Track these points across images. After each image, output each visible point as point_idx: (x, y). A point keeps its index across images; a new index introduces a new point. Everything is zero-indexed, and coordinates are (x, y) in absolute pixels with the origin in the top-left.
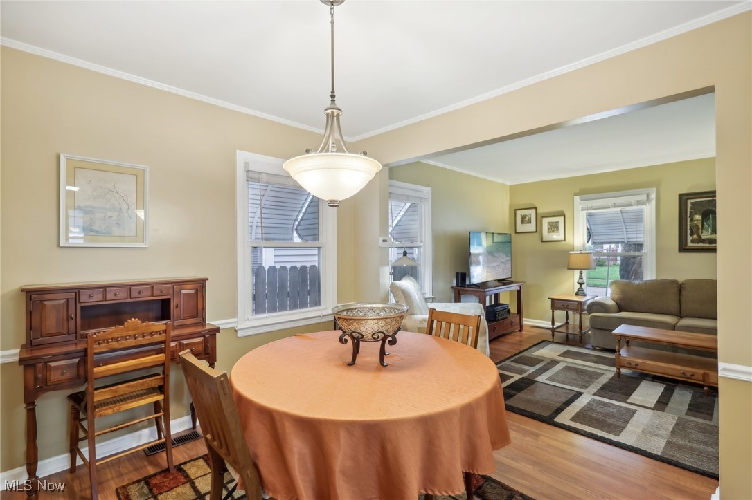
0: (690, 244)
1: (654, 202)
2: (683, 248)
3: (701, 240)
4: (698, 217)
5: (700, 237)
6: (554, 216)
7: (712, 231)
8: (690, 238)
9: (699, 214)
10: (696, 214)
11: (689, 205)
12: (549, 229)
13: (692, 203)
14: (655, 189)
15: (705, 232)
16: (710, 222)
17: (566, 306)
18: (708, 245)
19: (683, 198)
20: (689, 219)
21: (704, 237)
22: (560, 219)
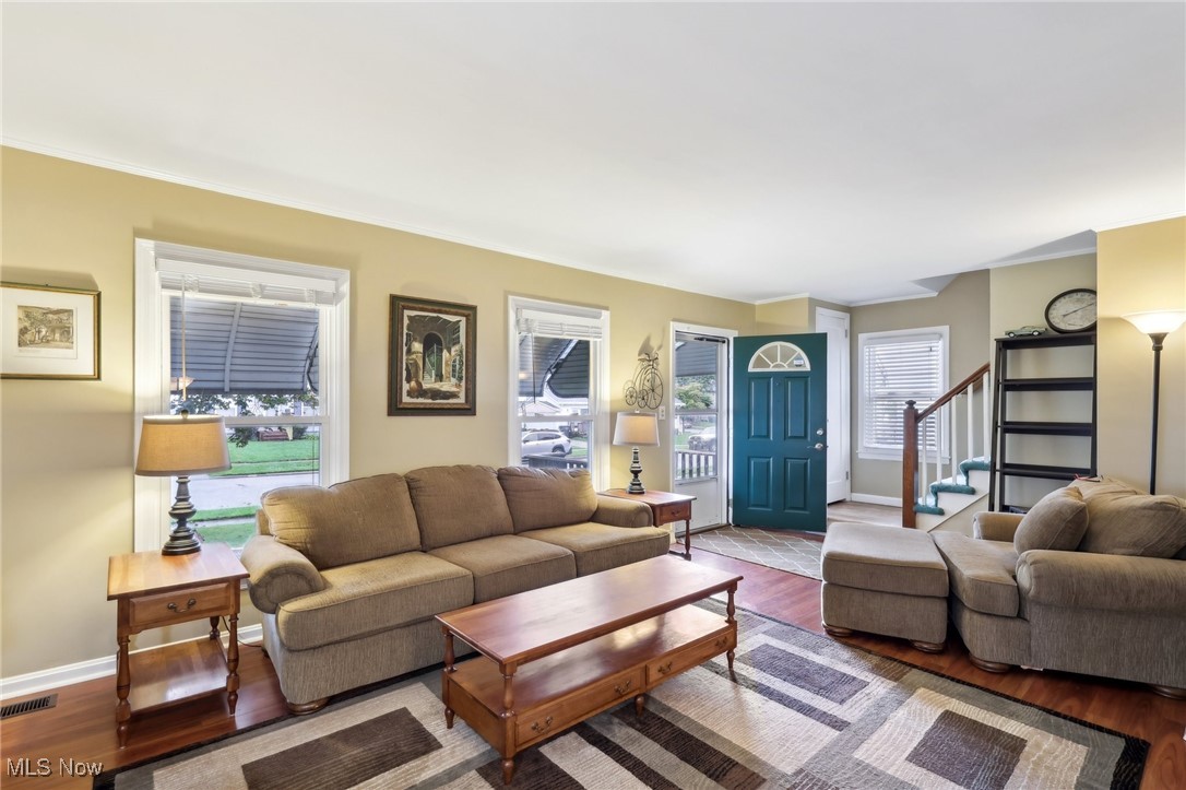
0: (406, 399)
1: (346, 301)
2: (395, 408)
3: (421, 392)
4: (418, 347)
5: (419, 384)
6: (46, 287)
7: (436, 376)
8: (406, 387)
9: (420, 342)
10: (415, 340)
11: (406, 322)
12: (23, 331)
13: (410, 318)
14: (348, 273)
15: (427, 377)
16: (434, 358)
17: (182, 608)
18: (430, 401)
19: (397, 304)
20: (405, 349)
21: (426, 386)
22: (82, 305)
